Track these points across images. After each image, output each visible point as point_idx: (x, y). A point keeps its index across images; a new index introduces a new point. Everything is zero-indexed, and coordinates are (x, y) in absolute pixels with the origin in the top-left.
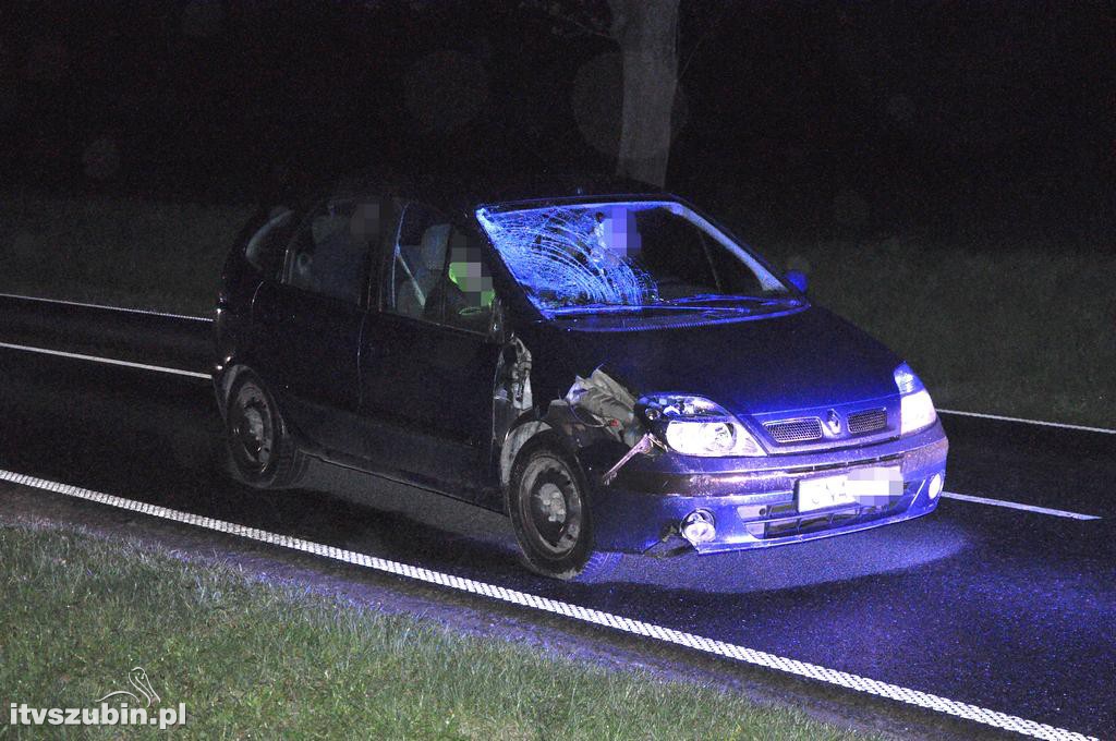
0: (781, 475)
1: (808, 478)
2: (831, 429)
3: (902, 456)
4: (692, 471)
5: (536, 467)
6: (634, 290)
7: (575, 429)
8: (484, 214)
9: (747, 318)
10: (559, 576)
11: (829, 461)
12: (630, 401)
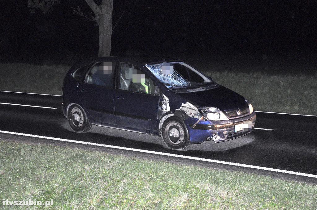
0: (232, 124)
1: (237, 124)
2: (239, 113)
3: (251, 119)
4: (214, 124)
5: (170, 124)
6: (185, 83)
7: (183, 115)
8: (147, 66)
9: (210, 89)
10: (177, 150)
11: (240, 120)
12: (196, 109)
